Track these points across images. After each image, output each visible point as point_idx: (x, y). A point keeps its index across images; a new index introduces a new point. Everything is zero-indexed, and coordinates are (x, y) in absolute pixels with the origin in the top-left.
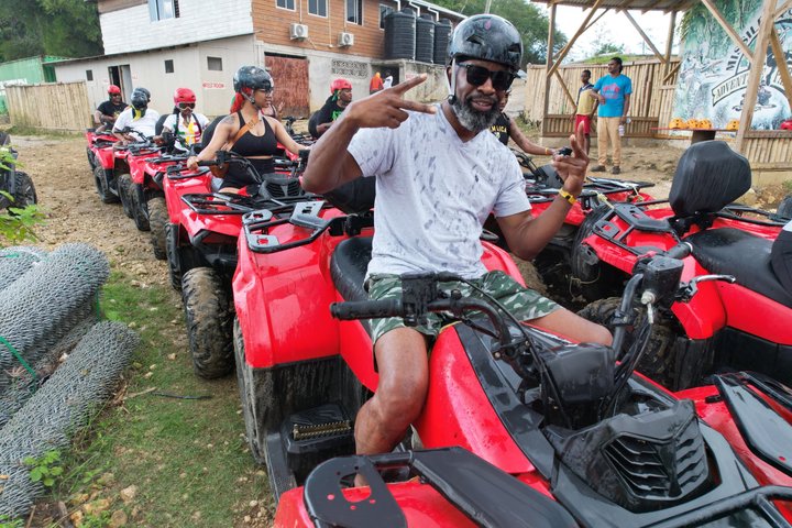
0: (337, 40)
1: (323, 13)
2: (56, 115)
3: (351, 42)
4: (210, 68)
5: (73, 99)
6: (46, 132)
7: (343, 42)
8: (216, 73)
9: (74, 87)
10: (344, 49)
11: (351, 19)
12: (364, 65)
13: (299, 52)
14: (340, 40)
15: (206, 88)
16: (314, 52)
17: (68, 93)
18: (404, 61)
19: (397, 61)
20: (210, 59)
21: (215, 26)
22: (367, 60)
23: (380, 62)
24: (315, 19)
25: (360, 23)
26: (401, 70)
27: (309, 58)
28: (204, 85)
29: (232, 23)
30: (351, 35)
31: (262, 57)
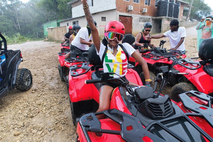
0: (141, 11)
1: (138, 2)
2: (58, 36)
3: (146, 11)
4: (102, 21)
5: (62, 31)
6: (56, 41)
7: (144, 11)
8: (104, 22)
9: (63, 28)
10: (143, 14)
11: (146, 4)
12: (149, 19)
13: (129, 15)
14: (143, 11)
15: (101, 27)
16: (134, 15)
17: (61, 30)
18: (164, 17)
19: (161, 17)
20: (102, 18)
21: (104, 8)
22: (150, 17)
23: (155, 18)
24: (135, 4)
25: (149, 5)
26: (163, 20)
27: (133, 17)
28: (100, 26)
29: (109, 6)
30: (146, 9)
31: (118, 17)
